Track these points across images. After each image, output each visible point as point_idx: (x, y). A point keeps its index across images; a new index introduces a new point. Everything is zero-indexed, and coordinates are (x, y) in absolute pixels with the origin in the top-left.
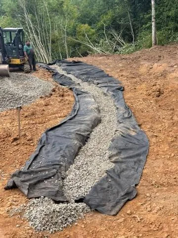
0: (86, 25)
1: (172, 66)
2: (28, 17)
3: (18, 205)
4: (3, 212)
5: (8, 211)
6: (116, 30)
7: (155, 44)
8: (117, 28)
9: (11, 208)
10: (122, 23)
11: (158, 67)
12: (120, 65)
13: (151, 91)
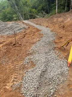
0: (34, 9)
1: (65, 19)
2: (16, 7)
3: (17, 81)
4: (9, 87)
5: (11, 87)
6: (43, 11)
7: (57, 13)
8: (44, 10)
9: (14, 84)
10: (45, 8)
11: (60, 19)
12: (47, 20)
13: (60, 26)
